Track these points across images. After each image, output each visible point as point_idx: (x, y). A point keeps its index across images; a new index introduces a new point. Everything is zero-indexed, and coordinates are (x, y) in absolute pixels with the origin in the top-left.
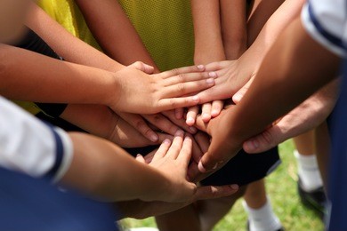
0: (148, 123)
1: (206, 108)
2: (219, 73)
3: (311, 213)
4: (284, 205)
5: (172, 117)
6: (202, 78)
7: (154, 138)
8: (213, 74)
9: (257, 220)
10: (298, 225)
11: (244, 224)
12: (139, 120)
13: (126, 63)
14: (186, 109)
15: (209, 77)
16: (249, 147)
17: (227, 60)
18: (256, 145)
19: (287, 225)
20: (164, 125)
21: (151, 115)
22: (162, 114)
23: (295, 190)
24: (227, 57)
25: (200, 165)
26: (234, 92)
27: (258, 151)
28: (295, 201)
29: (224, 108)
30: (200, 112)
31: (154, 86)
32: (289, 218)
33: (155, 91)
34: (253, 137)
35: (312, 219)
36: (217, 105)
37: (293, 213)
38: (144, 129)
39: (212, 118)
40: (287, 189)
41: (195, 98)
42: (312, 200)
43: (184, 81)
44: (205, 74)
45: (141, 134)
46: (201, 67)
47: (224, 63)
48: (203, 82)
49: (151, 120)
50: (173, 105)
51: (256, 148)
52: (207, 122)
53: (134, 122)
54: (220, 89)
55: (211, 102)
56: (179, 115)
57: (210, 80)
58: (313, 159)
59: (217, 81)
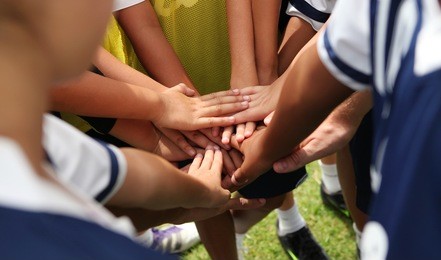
0: (187, 140)
1: (240, 129)
2: (252, 97)
3: (331, 212)
4: (309, 206)
5: (209, 134)
6: (237, 101)
7: (192, 152)
8: (247, 97)
9: (285, 219)
10: (320, 223)
11: (274, 221)
12: (178, 137)
13: (169, 85)
14: (222, 129)
15: (244, 101)
16: (278, 168)
17: (260, 85)
18: (285, 165)
19: (311, 223)
20: (201, 141)
21: (190, 132)
22: (200, 132)
23: (318, 193)
24: (260, 83)
25: (233, 178)
26: (266, 116)
27: (286, 171)
28: (318, 202)
29: (256, 129)
30: (234, 132)
31: (194, 107)
32: (313, 217)
33: (194, 110)
34: (282, 158)
35: (333, 218)
36: (250, 126)
37: (316, 213)
38: (183, 144)
39: (246, 138)
40: (311, 191)
41: (231, 119)
42: (333, 202)
43: (221, 103)
44: (240, 98)
45: (181, 149)
46: (236, 91)
47: (258, 88)
48: (238, 104)
49: (190, 137)
50: (211, 123)
51: (285, 168)
52: (240, 142)
53: (175, 138)
54: (254, 111)
55: (245, 123)
56: (215, 133)
57: (244, 103)
58: (335, 166)
59: (251, 104)
